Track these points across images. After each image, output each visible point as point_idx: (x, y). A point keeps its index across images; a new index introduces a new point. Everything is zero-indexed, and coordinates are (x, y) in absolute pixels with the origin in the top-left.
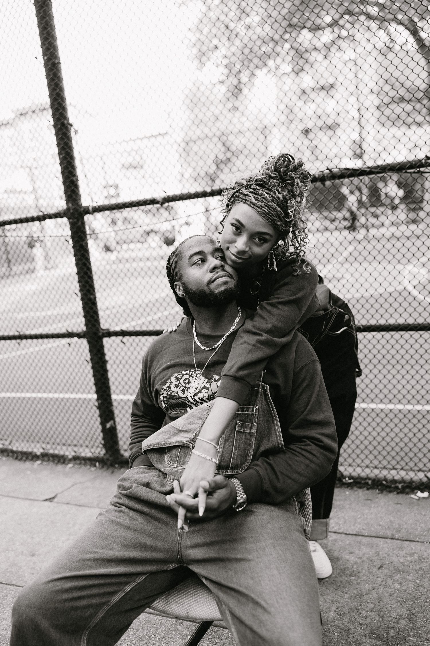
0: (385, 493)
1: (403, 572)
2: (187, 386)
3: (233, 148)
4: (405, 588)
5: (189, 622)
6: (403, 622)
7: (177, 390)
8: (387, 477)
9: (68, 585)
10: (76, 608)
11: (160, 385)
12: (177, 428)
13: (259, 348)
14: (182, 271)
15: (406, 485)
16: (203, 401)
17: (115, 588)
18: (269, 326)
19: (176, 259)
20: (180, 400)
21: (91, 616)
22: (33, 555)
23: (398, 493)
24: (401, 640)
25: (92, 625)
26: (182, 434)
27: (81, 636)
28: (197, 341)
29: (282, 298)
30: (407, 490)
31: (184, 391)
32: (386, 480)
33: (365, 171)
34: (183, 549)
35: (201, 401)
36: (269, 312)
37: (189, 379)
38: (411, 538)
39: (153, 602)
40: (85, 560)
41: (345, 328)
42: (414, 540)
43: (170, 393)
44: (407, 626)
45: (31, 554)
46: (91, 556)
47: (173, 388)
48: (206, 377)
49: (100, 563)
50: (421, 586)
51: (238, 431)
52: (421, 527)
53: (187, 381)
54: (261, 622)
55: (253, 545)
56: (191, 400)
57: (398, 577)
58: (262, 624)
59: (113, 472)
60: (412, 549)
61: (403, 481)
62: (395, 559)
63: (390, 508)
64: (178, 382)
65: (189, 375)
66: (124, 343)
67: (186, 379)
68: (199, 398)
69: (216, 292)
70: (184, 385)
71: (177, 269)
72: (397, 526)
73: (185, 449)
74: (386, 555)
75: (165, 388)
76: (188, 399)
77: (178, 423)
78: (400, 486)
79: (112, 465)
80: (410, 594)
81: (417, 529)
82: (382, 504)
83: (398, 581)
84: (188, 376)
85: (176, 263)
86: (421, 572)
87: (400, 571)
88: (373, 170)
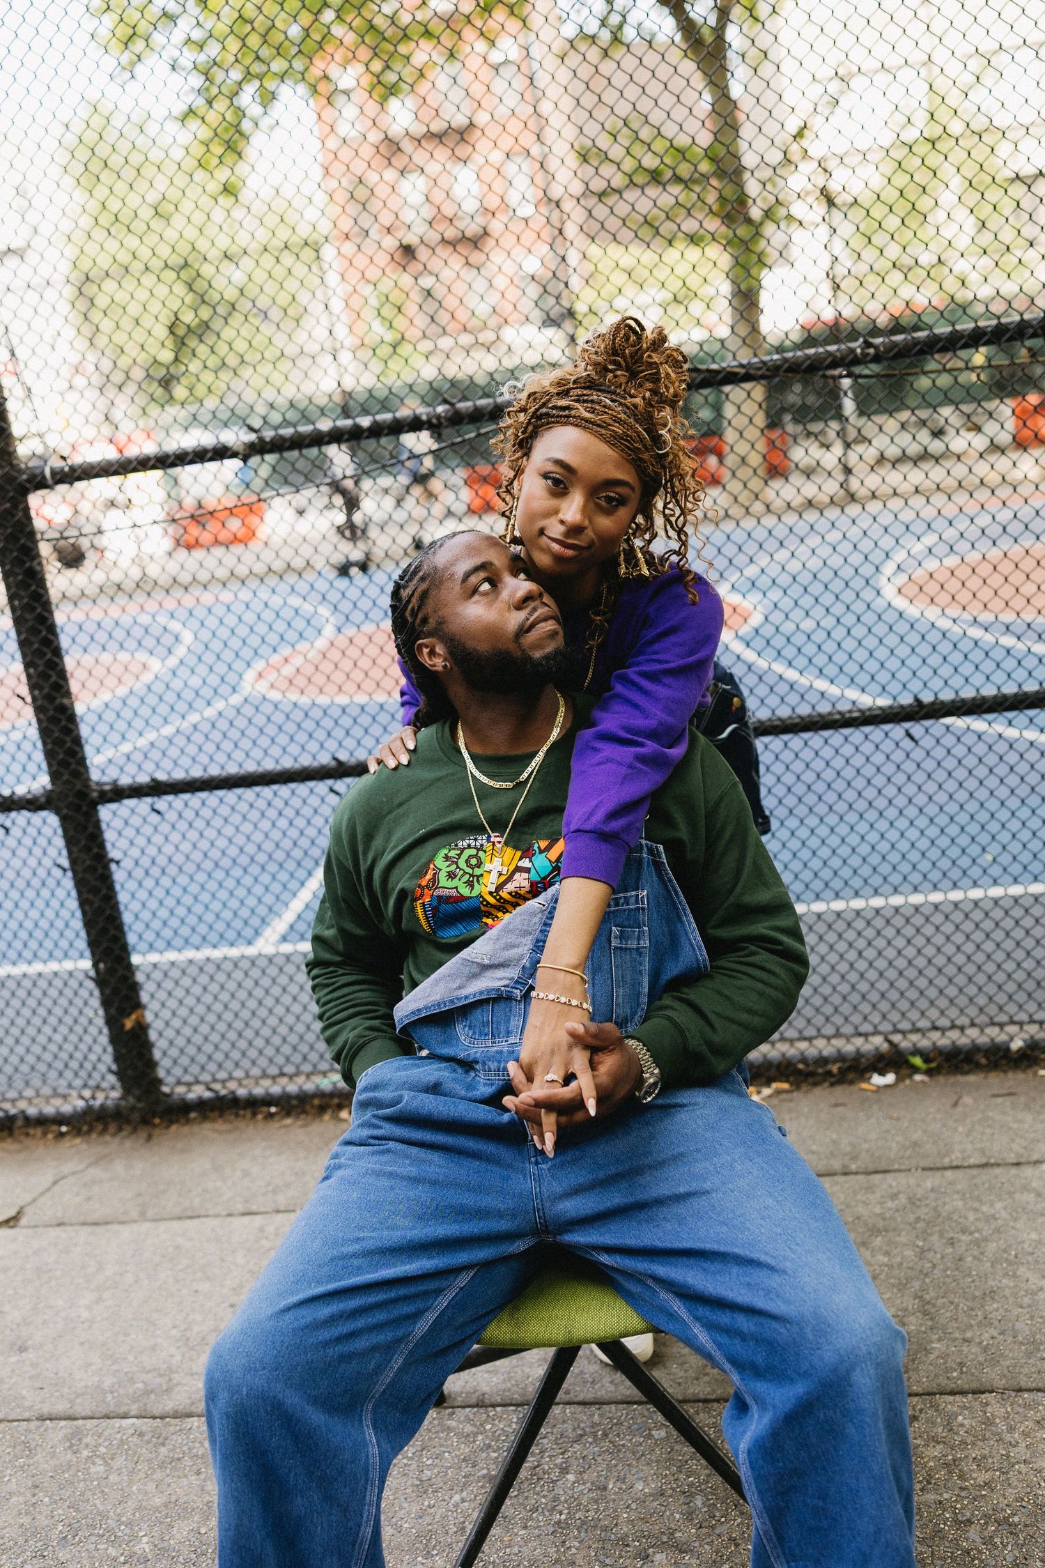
0: (804, 1087)
1: (886, 1231)
2: (477, 872)
3: (214, 296)
4: (898, 1259)
5: (468, 1410)
6: (912, 1319)
7: (455, 882)
8: (806, 1053)
9: (325, 1311)
10: (349, 1357)
11: (411, 878)
12: (479, 961)
13: (640, 771)
14: (445, 612)
15: (847, 1064)
16: (519, 898)
17: (420, 1304)
18: (652, 723)
19: (424, 586)
20: (464, 905)
21: (378, 1370)
22: (22, 1349)
23: (832, 1085)
24: (916, 1352)
25: (380, 1388)
26: (489, 974)
27: (361, 1416)
28: (477, 774)
29: (667, 662)
30: (851, 1076)
31: (470, 884)
32: (804, 1060)
33: (736, 374)
34: (547, 1204)
35: (513, 900)
36: (646, 693)
37: (476, 856)
38: (883, 1166)
39: (484, 1328)
40: (343, 1257)
41: (734, 726)
42: (891, 1168)
43: (437, 893)
44: (921, 1325)
45: (16, 1348)
46: (356, 1247)
47: (443, 881)
48: (516, 848)
49: (376, 1258)
50: (929, 1250)
51: (616, 948)
52: (898, 1142)
53: (474, 861)
54: (768, 1292)
55: (707, 1164)
56: (492, 900)
57: (878, 1241)
58: (772, 1295)
59: (149, 1138)
60: (891, 1186)
61: (840, 1057)
62: (861, 1209)
63: (824, 1116)
64: (454, 867)
65: (475, 847)
66: (158, 812)
67: (471, 857)
68: (510, 893)
69: (537, 654)
70: (469, 870)
71: (428, 609)
72: (849, 1149)
73: (502, 1005)
74: (843, 1207)
75: (424, 883)
76: (485, 900)
77: (480, 950)
78: (835, 1068)
79: (145, 1121)
80: (912, 1268)
81: (890, 1148)
82: (806, 1110)
83: (880, 1249)
84: (473, 852)
85: (424, 595)
86: (920, 1225)
87: (879, 1231)
88: (752, 372)
